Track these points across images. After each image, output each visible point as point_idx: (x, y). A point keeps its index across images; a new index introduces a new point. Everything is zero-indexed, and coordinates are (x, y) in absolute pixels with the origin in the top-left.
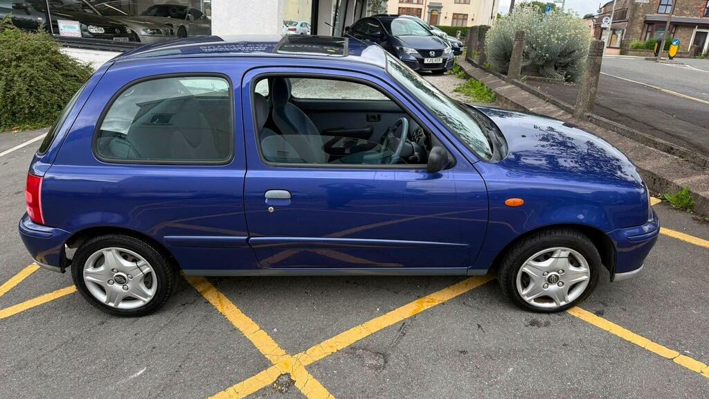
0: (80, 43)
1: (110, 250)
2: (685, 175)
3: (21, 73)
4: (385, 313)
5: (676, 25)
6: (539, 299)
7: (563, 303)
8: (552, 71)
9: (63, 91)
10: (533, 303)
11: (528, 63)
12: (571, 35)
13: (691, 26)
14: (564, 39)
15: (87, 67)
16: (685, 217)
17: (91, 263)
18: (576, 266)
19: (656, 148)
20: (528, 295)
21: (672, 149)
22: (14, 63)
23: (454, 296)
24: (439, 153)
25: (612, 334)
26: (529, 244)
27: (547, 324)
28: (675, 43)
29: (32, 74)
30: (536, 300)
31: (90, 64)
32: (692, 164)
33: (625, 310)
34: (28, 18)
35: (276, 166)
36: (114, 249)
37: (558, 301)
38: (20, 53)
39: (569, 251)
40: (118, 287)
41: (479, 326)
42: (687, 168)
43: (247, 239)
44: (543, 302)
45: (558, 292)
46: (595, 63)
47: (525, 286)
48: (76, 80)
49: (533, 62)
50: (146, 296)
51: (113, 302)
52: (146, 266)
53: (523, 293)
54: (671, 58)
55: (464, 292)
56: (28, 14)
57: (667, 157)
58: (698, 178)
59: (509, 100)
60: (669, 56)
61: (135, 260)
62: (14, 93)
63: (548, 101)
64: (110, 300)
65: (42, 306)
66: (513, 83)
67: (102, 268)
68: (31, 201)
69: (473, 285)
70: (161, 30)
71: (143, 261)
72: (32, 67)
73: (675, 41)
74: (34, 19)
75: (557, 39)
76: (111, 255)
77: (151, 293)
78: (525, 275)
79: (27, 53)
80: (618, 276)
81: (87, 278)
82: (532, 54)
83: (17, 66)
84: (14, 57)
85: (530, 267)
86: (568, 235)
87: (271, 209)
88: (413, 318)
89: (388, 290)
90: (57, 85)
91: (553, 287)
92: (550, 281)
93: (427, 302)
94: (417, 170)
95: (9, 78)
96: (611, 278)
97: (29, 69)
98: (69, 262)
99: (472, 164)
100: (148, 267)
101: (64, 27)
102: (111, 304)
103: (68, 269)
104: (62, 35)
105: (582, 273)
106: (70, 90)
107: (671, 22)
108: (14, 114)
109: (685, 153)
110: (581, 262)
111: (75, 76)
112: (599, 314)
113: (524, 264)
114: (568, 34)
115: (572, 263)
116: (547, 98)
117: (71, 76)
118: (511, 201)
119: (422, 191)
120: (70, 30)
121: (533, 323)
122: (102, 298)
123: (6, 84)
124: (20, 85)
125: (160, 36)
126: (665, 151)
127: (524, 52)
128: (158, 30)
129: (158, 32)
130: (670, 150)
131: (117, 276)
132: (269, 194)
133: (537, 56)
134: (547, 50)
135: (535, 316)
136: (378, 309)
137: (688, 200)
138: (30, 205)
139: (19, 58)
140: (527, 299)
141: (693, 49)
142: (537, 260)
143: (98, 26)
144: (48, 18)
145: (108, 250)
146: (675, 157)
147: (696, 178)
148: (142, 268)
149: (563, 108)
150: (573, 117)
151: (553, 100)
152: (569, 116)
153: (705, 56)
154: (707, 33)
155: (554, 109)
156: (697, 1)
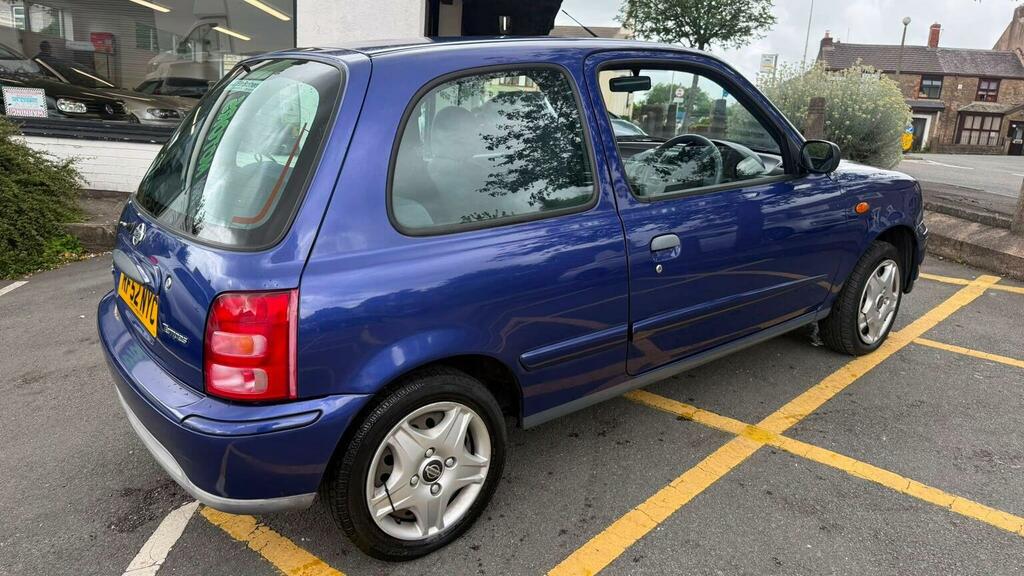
0: (45, 128)
9: (20, 212)
15: (65, 167)
31: (71, 161)
48: (45, 191)
90: (9, 200)
101: (15, 99)
104: (10, 114)
106: (32, 210)
111: (42, 184)
114: (881, 103)
117: (35, 185)
120: (27, 105)
143: (75, 101)
149: (973, 219)
150: (1015, 233)
151: (941, 206)
152: (1003, 233)
153: (928, 150)
154: (925, 119)
155: (953, 221)
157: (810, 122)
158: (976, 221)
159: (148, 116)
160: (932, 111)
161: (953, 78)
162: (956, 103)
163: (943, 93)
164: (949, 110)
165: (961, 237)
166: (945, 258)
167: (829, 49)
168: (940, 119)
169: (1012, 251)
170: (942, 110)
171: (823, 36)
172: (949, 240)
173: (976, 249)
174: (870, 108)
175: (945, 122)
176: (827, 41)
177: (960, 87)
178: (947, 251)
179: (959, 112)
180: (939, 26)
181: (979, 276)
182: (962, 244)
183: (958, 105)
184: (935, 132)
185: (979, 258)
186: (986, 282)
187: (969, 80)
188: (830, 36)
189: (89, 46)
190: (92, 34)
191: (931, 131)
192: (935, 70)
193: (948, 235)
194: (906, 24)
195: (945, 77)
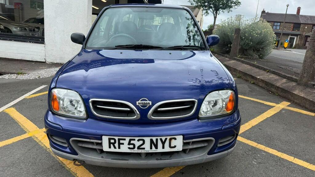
8: (251, 52)
13: (288, 35)
14: (261, 34)
28: (286, 41)
49: (242, 47)
59: (237, 70)
60: (284, 47)
63: (268, 72)
66: (235, 59)
70: (27, 28)
73: (287, 40)
75: (257, 34)
107: (283, 33)
114: (263, 31)
116: (267, 69)
125: (26, 32)
128: (25, 29)
129: (26, 29)
134: (251, 40)
141: (289, 45)
149: (284, 77)
150: (298, 84)
151: (274, 71)
152: (294, 84)
153: (295, 48)
154: (294, 38)
155: (277, 77)
156: (290, 24)
157: (234, 37)
158: (286, 78)
159: (15, 30)
160: (297, 35)
161: (304, 25)
162: (305, 33)
163: (300, 29)
164: (302, 35)
165: (278, 84)
166: (272, 92)
167: (264, 14)
168: (299, 38)
169: (296, 92)
170: (300, 35)
171: (263, 10)
172: (274, 85)
173: (283, 90)
174: (259, 33)
175: (301, 39)
176: (263, 12)
177: (306, 27)
178: (273, 90)
179: (306, 36)
180: (300, 8)
181: (282, 102)
182: (278, 87)
183: (305, 34)
185: (284, 94)
186: (284, 105)
187: (309, 25)
188: (265, 10)
189: (13, 7)
190: (15, 3)
191: (296, 42)
192: (299, 22)
193: (274, 83)
194: (287, 6)
195: (301, 24)
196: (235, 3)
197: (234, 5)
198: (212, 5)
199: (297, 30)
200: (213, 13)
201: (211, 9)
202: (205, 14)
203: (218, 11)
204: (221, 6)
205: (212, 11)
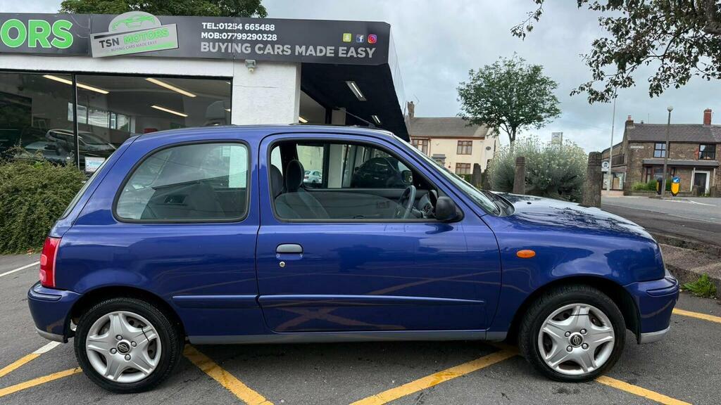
1: (117, 314)
2: (702, 264)
3: (45, 198)
4: (401, 385)
5: (674, 168)
6: (563, 365)
7: (591, 369)
10: (558, 369)
11: (532, 187)
12: (571, 162)
13: (690, 168)
14: (565, 164)
16: (710, 303)
17: (96, 330)
18: (599, 326)
19: (668, 244)
20: (552, 360)
21: (684, 242)
22: (39, 190)
23: (475, 369)
24: (446, 201)
25: (649, 399)
26: (547, 300)
27: (576, 392)
28: (675, 181)
29: (55, 200)
30: (562, 365)
32: (707, 255)
33: (659, 379)
34: (57, 158)
35: (288, 222)
36: (121, 313)
37: (584, 365)
38: (47, 182)
39: (588, 308)
40: (120, 357)
41: (503, 395)
42: (703, 258)
43: (257, 298)
44: (569, 369)
45: (583, 356)
46: (595, 173)
47: (548, 350)
49: (537, 187)
50: (148, 367)
51: (113, 375)
52: (151, 332)
53: (547, 357)
54: (674, 195)
55: (485, 366)
56: (58, 154)
57: (680, 250)
58: (715, 265)
60: (672, 193)
61: (141, 325)
62: (35, 216)
64: (109, 373)
65: (36, 387)
67: (106, 335)
68: (45, 264)
69: (494, 359)
71: (150, 326)
72: (56, 194)
73: (676, 179)
74: (63, 159)
75: (558, 165)
76: (117, 320)
77: (154, 363)
78: (547, 337)
79: (53, 181)
80: (646, 336)
81: (90, 346)
82: (535, 180)
83: (41, 193)
84: (40, 185)
85: (550, 327)
86: (586, 291)
87: (282, 264)
88: (432, 389)
89: (404, 365)
91: (577, 350)
92: (574, 343)
93: (446, 375)
94: (427, 223)
95: (32, 203)
96: (638, 340)
97: (52, 195)
98: (72, 334)
99: (480, 217)
100: (154, 333)
101: (90, 163)
102: (111, 377)
103: (71, 340)
104: (87, 170)
105: (605, 333)
107: (668, 165)
108: (31, 238)
109: (697, 245)
110: (603, 320)
112: (632, 382)
113: (544, 324)
115: (593, 323)
118: (521, 253)
119: (435, 250)
120: (96, 166)
121: (561, 391)
122: (102, 370)
123: (29, 209)
124: (42, 209)
126: (677, 246)
127: (526, 178)
130: (682, 244)
131: (121, 343)
132: (281, 248)
133: (539, 181)
135: (562, 385)
136: (393, 382)
137: (708, 287)
138: (42, 267)
139: (45, 186)
140: (552, 365)
141: (695, 189)
142: (557, 319)
144: (76, 157)
145: (115, 315)
146: (689, 250)
147: (713, 266)
148: (146, 334)
153: (710, 195)
154: (706, 174)
156: (690, 146)
157: (516, 170)
160: (710, 168)
163: (717, 156)
167: (631, 128)
168: (716, 174)
170: (717, 167)
171: (627, 119)
175: (720, 175)
176: (629, 123)
180: (711, 111)
184: (714, 182)
188: (632, 119)
191: (711, 182)
192: (711, 141)
194: (670, 111)
195: (717, 145)
196: (548, 111)
197: (548, 114)
198: (504, 118)
199: (708, 158)
200: (508, 132)
201: (502, 125)
202: (494, 134)
203: (517, 128)
204: (522, 118)
205: (505, 128)
